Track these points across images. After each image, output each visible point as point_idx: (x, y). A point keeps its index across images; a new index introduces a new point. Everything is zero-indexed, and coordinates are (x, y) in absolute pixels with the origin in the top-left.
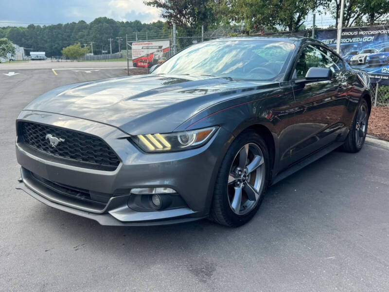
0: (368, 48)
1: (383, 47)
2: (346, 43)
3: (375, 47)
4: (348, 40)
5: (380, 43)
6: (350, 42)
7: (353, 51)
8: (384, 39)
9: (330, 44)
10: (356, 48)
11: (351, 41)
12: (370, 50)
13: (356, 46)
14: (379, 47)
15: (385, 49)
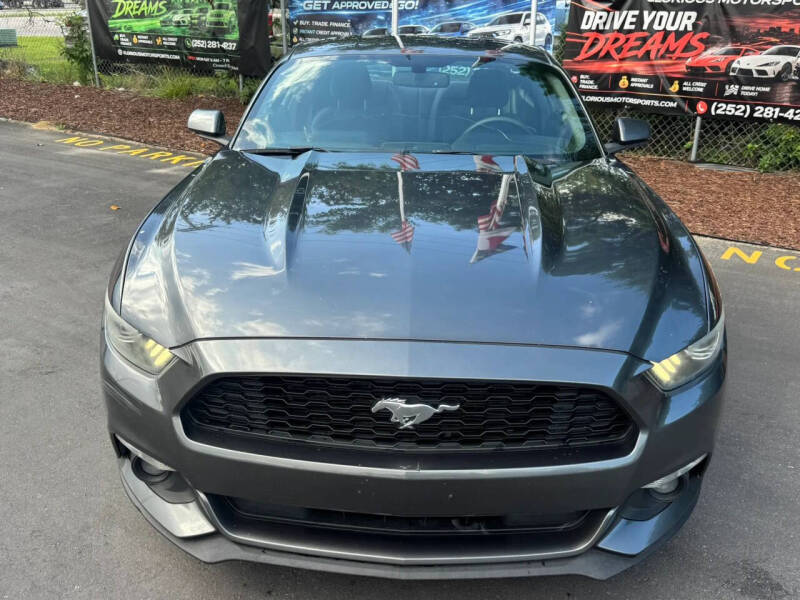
0: (409, 23)
1: (438, 22)
2: (359, 10)
3: (422, 21)
4: (363, 5)
5: (432, 14)
6: (367, 8)
7: (377, 27)
8: (438, 7)
9: (323, 10)
10: (381, 22)
11: (370, 7)
12: (413, 28)
13: (381, 17)
14: (429, 23)
15: (442, 26)
